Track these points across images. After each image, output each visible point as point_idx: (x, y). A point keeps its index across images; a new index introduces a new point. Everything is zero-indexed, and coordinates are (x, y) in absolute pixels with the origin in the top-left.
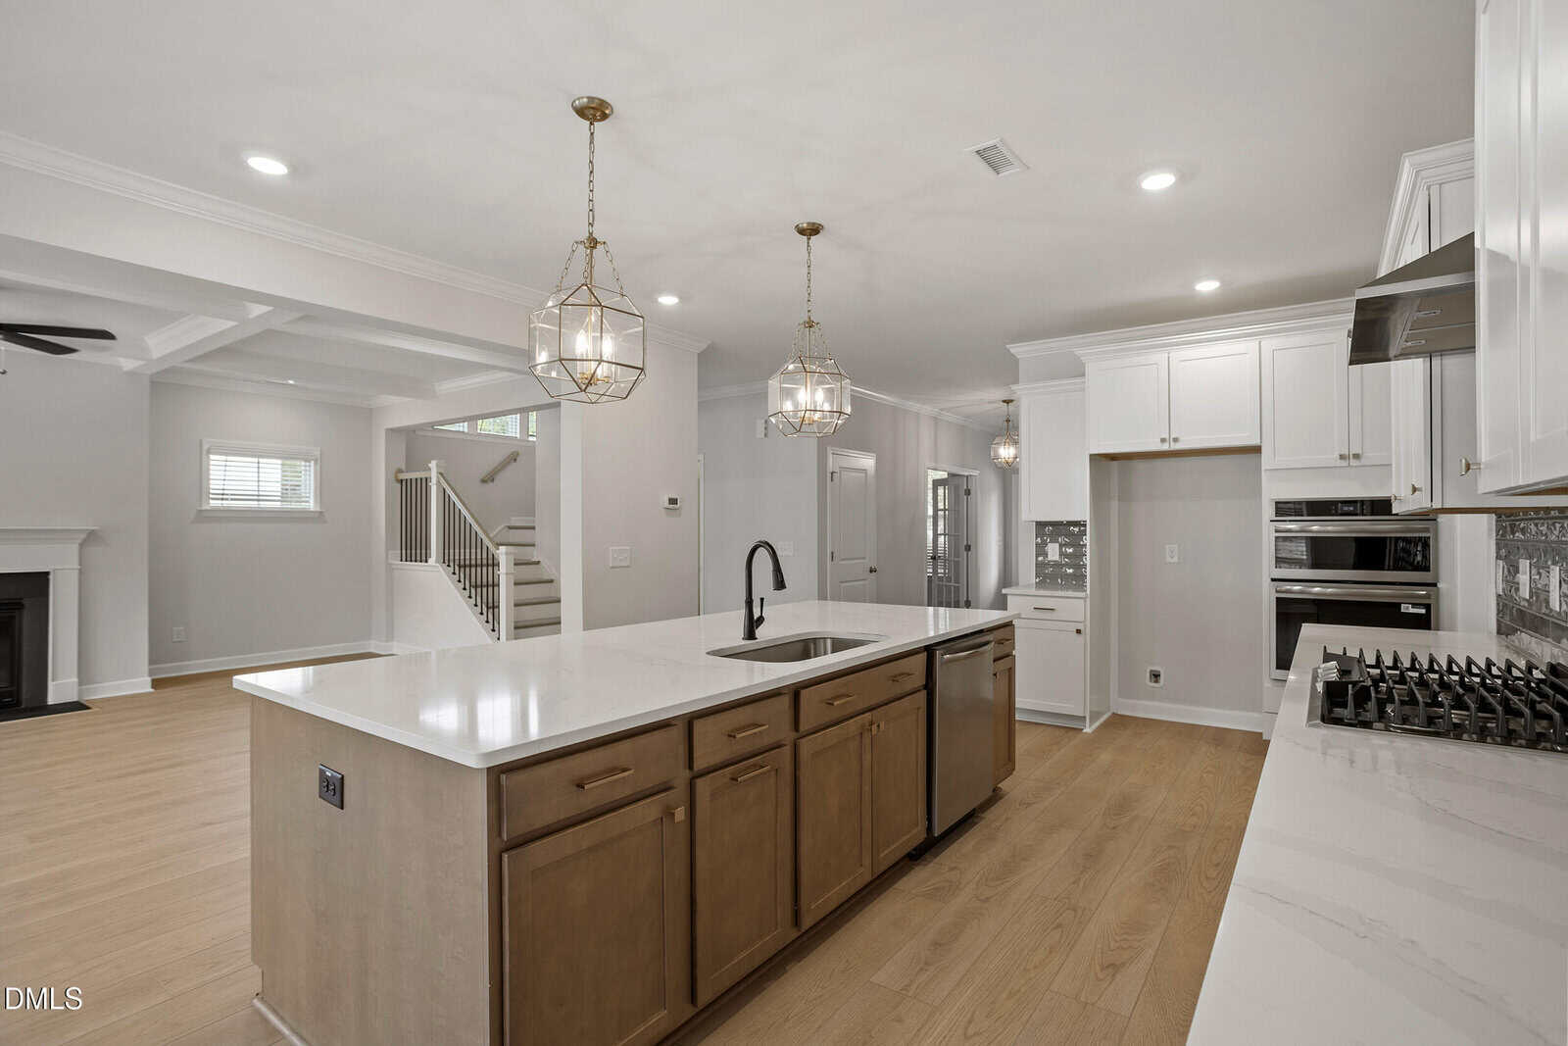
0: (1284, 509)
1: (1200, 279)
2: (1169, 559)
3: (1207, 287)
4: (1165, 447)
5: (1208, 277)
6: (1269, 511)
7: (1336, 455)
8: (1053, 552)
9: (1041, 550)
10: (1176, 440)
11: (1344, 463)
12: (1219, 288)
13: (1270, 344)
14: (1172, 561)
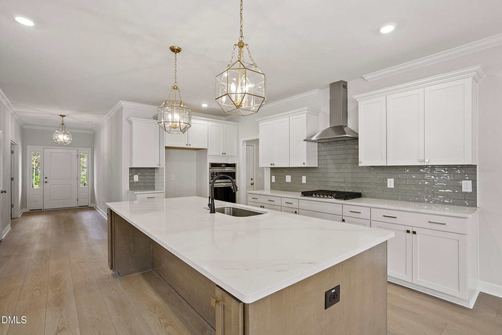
0: (213, 165)
1: (204, 103)
2: (172, 179)
3: (205, 105)
4: (187, 147)
5: (205, 103)
6: (208, 166)
7: (221, 153)
8: (136, 178)
9: (131, 177)
10: (190, 145)
11: (223, 155)
12: (207, 106)
13: (210, 123)
14: (174, 179)
